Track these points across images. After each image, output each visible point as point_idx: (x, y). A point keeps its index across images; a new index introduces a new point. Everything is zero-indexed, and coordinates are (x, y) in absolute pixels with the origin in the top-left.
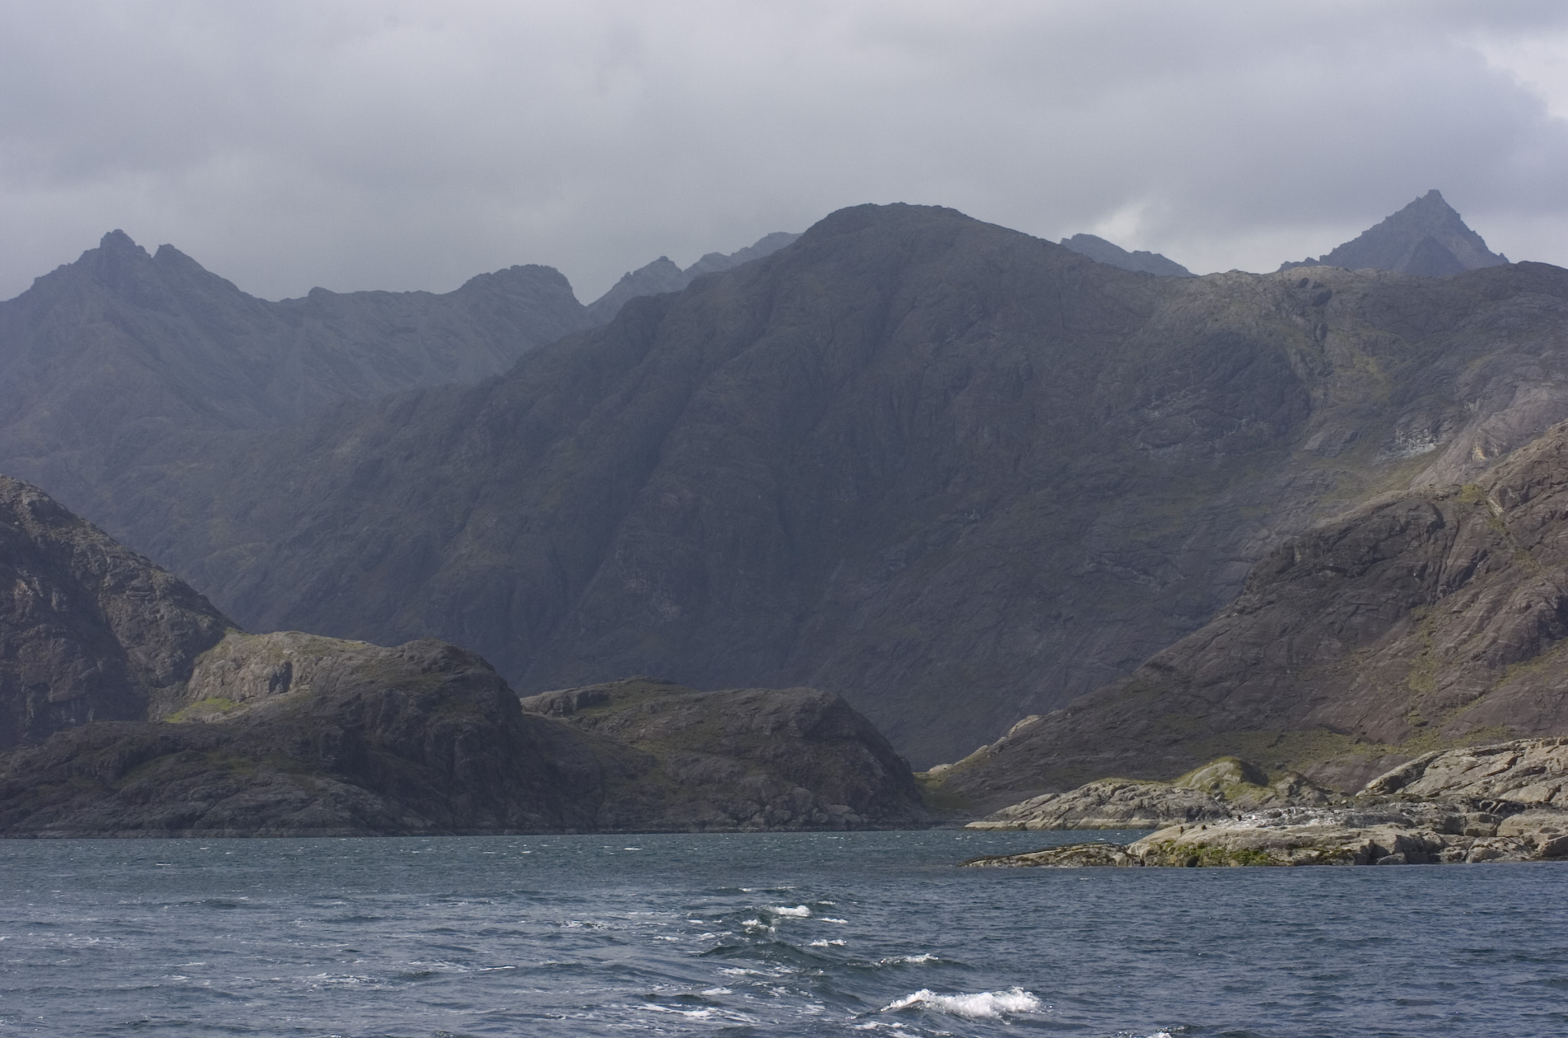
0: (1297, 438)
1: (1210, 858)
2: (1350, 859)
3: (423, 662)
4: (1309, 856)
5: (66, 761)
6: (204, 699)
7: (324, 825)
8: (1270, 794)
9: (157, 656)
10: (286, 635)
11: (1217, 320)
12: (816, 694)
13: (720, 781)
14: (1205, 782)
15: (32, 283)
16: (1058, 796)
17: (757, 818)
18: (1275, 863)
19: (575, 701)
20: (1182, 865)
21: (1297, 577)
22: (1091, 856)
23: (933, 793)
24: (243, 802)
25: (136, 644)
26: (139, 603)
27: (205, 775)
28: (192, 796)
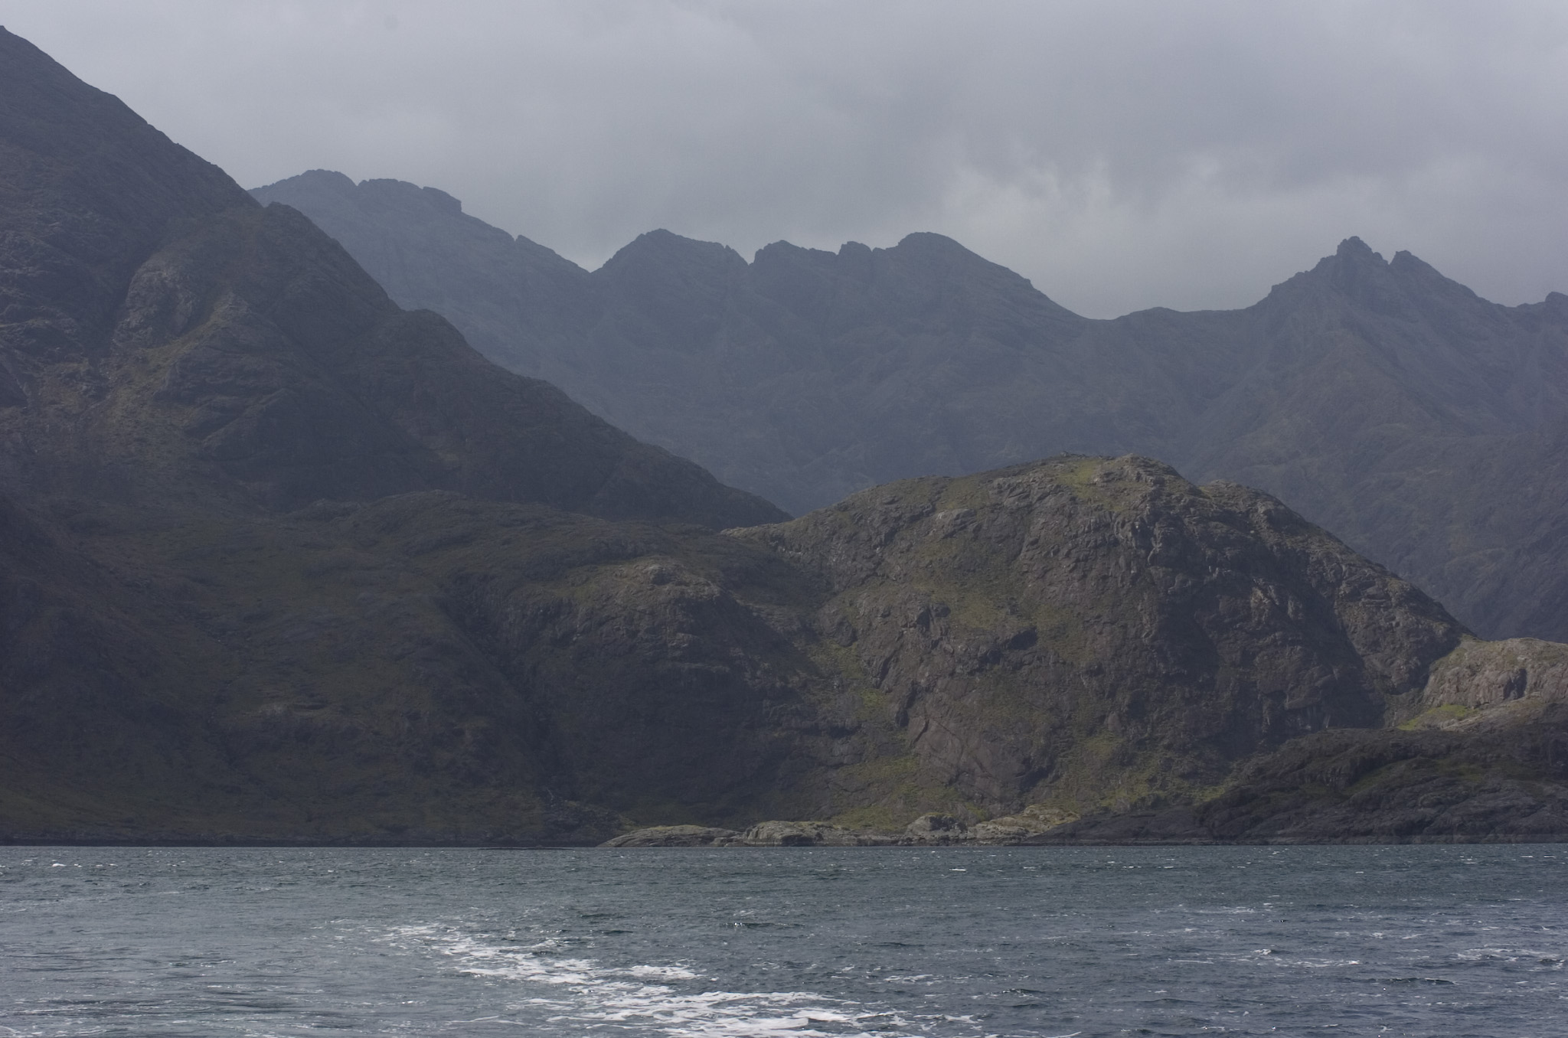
5: (1298, 768)
6: (1439, 706)
7: (1552, 831)
9: (1392, 663)
10: (1521, 642)
15: (1270, 291)
24: (1471, 809)
25: (1371, 651)
26: (1374, 610)
27: (1435, 782)
28: (1421, 803)
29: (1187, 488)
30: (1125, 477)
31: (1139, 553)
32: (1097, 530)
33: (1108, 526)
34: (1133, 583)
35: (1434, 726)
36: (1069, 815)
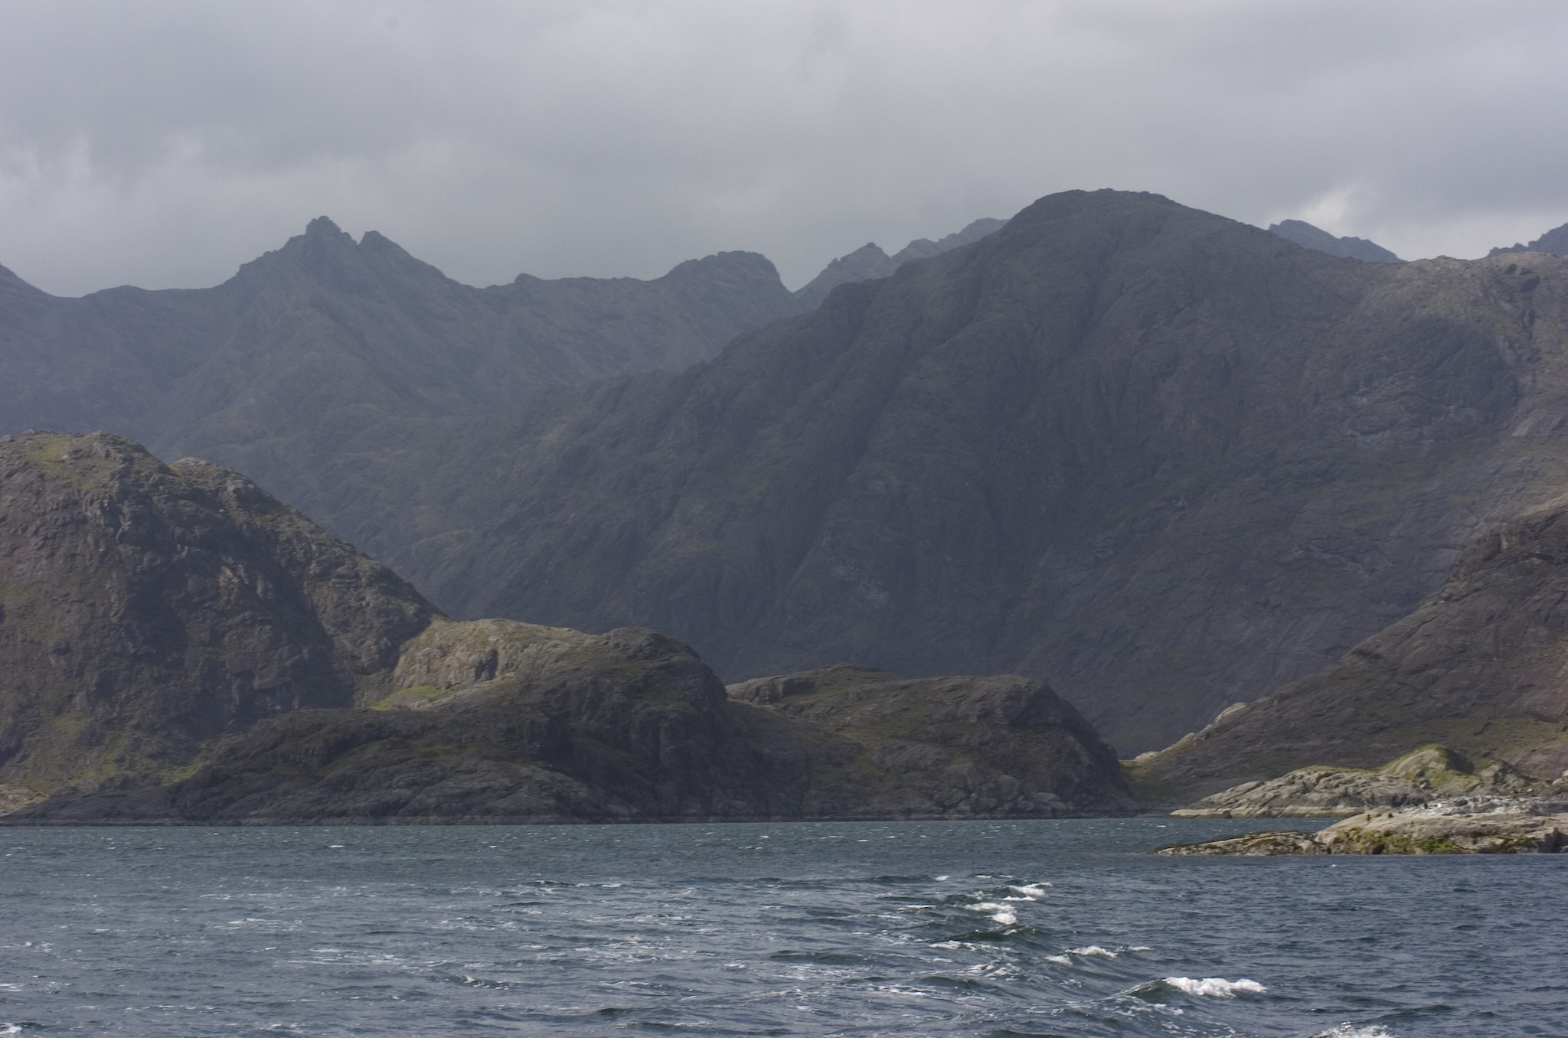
0: (1505, 425)
1: (1395, 846)
2: (1535, 847)
3: (629, 649)
4: (1493, 844)
5: (270, 749)
6: (410, 687)
7: (529, 812)
8: (1475, 782)
9: (362, 643)
10: (492, 623)
11: (1424, 306)
12: (1022, 682)
13: (926, 769)
14: (1411, 770)
15: (237, 270)
16: (1263, 784)
17: (962, 806)
18: (1459, 851)
19: (781, 688)
20: (1367, 853)
21: (1503, 564)
22: (1279, 844)
23: (1139, 781)
24: (448, 790)
25: (342, 631)
26: (344, 590)
27: (409, 762)
28: (397, 783)
29: (156, 466)
30: (95, 454)
31: (107, 531)
32: (65, 507)
33: (76, 503)
34: (101, 561)
35: (405, 707)
36: (38, 795)
